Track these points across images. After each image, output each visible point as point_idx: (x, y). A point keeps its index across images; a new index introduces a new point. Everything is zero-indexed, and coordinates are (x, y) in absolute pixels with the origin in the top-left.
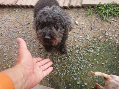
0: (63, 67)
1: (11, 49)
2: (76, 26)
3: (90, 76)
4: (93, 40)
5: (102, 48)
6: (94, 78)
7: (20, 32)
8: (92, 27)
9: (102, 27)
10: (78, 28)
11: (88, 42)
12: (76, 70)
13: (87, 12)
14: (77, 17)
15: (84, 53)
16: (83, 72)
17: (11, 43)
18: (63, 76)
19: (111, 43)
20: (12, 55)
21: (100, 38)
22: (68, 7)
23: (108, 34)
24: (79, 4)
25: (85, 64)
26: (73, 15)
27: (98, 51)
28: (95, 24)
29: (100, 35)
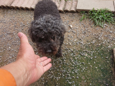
0: (58, 70)
1: (5, 51)
2: (70, 29)
3: (84, 80)
4: (87, 44)
5: (95, 52)
6: (88, 82)
7: (14, 34)
8: (86, 31)
9: (95, 32)
10: (73, 32)
11: (82, 46)
12: (71, 74)
13: (81, 17)
14: (71, 22)
15: (78, 56)
16: (77, 76)
17: (5, 45)
18: (58, 80)
19: (103, 47)
20: (7, 57)
21: (93, 42)
22: (62, 11)
23: (101, 38)
24: (73, 9)
25: (79, 67)
26: (68, 19)
27: (92, 55)
28: (89, 28)
29: (93, 40)
